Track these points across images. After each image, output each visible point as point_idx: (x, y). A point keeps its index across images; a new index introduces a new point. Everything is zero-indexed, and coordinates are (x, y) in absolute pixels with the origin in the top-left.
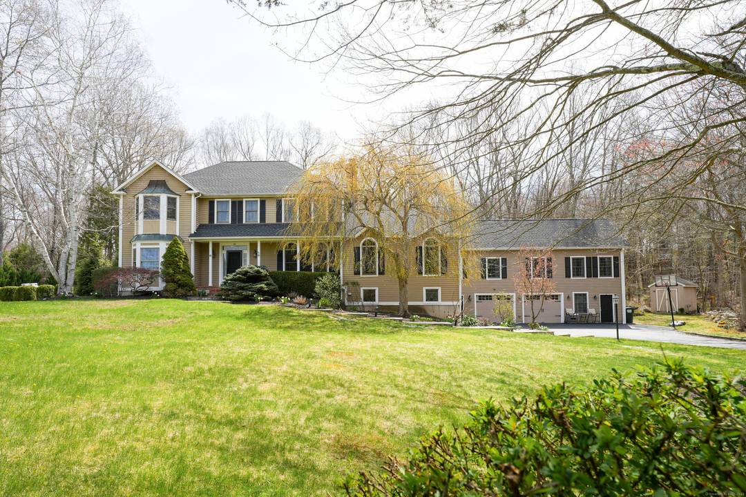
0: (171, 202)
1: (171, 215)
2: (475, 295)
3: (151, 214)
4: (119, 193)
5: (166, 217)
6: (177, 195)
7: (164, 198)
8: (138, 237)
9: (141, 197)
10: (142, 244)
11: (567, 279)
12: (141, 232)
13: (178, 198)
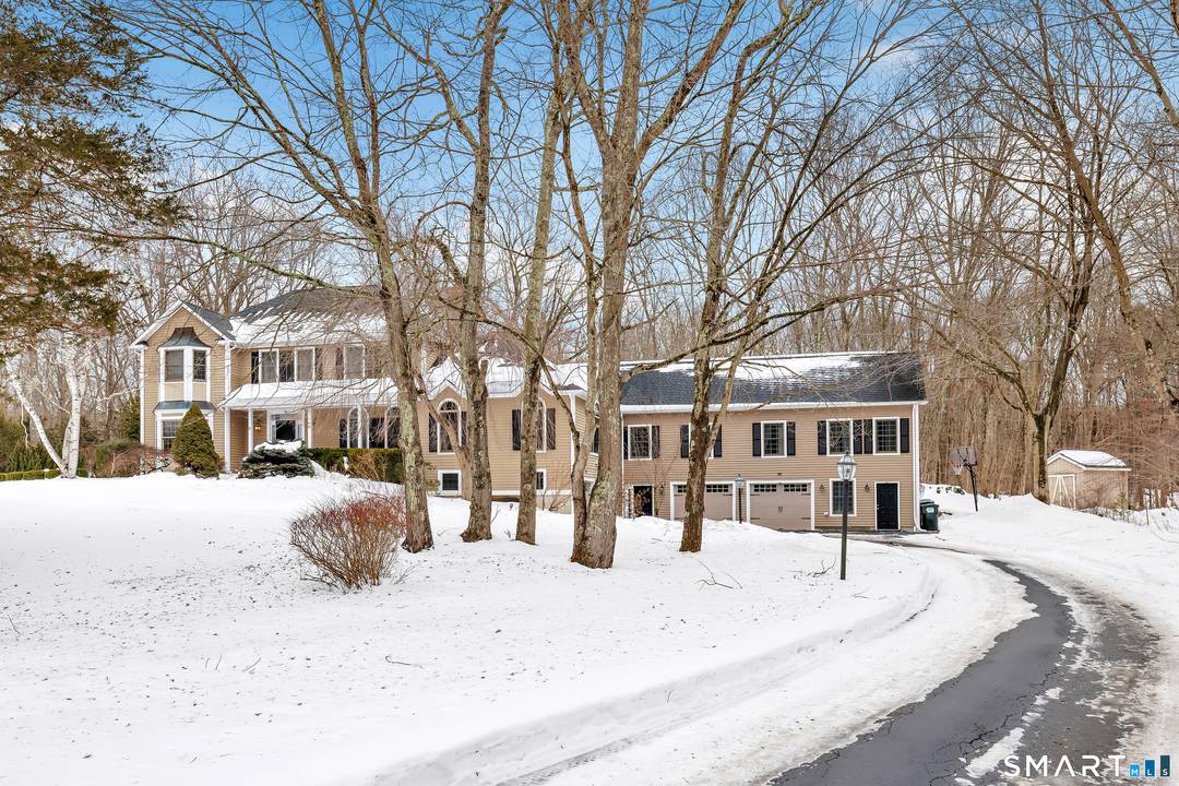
0: (199, 357)
1: (200, 374)
2: (672, 483)
3: (174, 374)
4: (138, 347)
5: (192, 377)
6: (208, 346)
7: (188, 352)
8: (159, 406)
9: (162, 351)
10: (163, 415)
11: (822, 457)
12: (162, 399)
13: (208, 350)
